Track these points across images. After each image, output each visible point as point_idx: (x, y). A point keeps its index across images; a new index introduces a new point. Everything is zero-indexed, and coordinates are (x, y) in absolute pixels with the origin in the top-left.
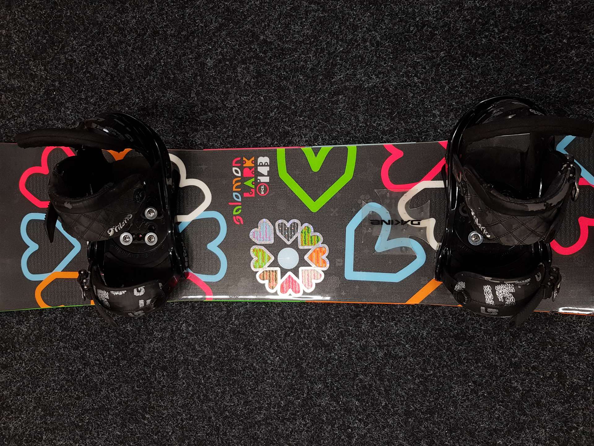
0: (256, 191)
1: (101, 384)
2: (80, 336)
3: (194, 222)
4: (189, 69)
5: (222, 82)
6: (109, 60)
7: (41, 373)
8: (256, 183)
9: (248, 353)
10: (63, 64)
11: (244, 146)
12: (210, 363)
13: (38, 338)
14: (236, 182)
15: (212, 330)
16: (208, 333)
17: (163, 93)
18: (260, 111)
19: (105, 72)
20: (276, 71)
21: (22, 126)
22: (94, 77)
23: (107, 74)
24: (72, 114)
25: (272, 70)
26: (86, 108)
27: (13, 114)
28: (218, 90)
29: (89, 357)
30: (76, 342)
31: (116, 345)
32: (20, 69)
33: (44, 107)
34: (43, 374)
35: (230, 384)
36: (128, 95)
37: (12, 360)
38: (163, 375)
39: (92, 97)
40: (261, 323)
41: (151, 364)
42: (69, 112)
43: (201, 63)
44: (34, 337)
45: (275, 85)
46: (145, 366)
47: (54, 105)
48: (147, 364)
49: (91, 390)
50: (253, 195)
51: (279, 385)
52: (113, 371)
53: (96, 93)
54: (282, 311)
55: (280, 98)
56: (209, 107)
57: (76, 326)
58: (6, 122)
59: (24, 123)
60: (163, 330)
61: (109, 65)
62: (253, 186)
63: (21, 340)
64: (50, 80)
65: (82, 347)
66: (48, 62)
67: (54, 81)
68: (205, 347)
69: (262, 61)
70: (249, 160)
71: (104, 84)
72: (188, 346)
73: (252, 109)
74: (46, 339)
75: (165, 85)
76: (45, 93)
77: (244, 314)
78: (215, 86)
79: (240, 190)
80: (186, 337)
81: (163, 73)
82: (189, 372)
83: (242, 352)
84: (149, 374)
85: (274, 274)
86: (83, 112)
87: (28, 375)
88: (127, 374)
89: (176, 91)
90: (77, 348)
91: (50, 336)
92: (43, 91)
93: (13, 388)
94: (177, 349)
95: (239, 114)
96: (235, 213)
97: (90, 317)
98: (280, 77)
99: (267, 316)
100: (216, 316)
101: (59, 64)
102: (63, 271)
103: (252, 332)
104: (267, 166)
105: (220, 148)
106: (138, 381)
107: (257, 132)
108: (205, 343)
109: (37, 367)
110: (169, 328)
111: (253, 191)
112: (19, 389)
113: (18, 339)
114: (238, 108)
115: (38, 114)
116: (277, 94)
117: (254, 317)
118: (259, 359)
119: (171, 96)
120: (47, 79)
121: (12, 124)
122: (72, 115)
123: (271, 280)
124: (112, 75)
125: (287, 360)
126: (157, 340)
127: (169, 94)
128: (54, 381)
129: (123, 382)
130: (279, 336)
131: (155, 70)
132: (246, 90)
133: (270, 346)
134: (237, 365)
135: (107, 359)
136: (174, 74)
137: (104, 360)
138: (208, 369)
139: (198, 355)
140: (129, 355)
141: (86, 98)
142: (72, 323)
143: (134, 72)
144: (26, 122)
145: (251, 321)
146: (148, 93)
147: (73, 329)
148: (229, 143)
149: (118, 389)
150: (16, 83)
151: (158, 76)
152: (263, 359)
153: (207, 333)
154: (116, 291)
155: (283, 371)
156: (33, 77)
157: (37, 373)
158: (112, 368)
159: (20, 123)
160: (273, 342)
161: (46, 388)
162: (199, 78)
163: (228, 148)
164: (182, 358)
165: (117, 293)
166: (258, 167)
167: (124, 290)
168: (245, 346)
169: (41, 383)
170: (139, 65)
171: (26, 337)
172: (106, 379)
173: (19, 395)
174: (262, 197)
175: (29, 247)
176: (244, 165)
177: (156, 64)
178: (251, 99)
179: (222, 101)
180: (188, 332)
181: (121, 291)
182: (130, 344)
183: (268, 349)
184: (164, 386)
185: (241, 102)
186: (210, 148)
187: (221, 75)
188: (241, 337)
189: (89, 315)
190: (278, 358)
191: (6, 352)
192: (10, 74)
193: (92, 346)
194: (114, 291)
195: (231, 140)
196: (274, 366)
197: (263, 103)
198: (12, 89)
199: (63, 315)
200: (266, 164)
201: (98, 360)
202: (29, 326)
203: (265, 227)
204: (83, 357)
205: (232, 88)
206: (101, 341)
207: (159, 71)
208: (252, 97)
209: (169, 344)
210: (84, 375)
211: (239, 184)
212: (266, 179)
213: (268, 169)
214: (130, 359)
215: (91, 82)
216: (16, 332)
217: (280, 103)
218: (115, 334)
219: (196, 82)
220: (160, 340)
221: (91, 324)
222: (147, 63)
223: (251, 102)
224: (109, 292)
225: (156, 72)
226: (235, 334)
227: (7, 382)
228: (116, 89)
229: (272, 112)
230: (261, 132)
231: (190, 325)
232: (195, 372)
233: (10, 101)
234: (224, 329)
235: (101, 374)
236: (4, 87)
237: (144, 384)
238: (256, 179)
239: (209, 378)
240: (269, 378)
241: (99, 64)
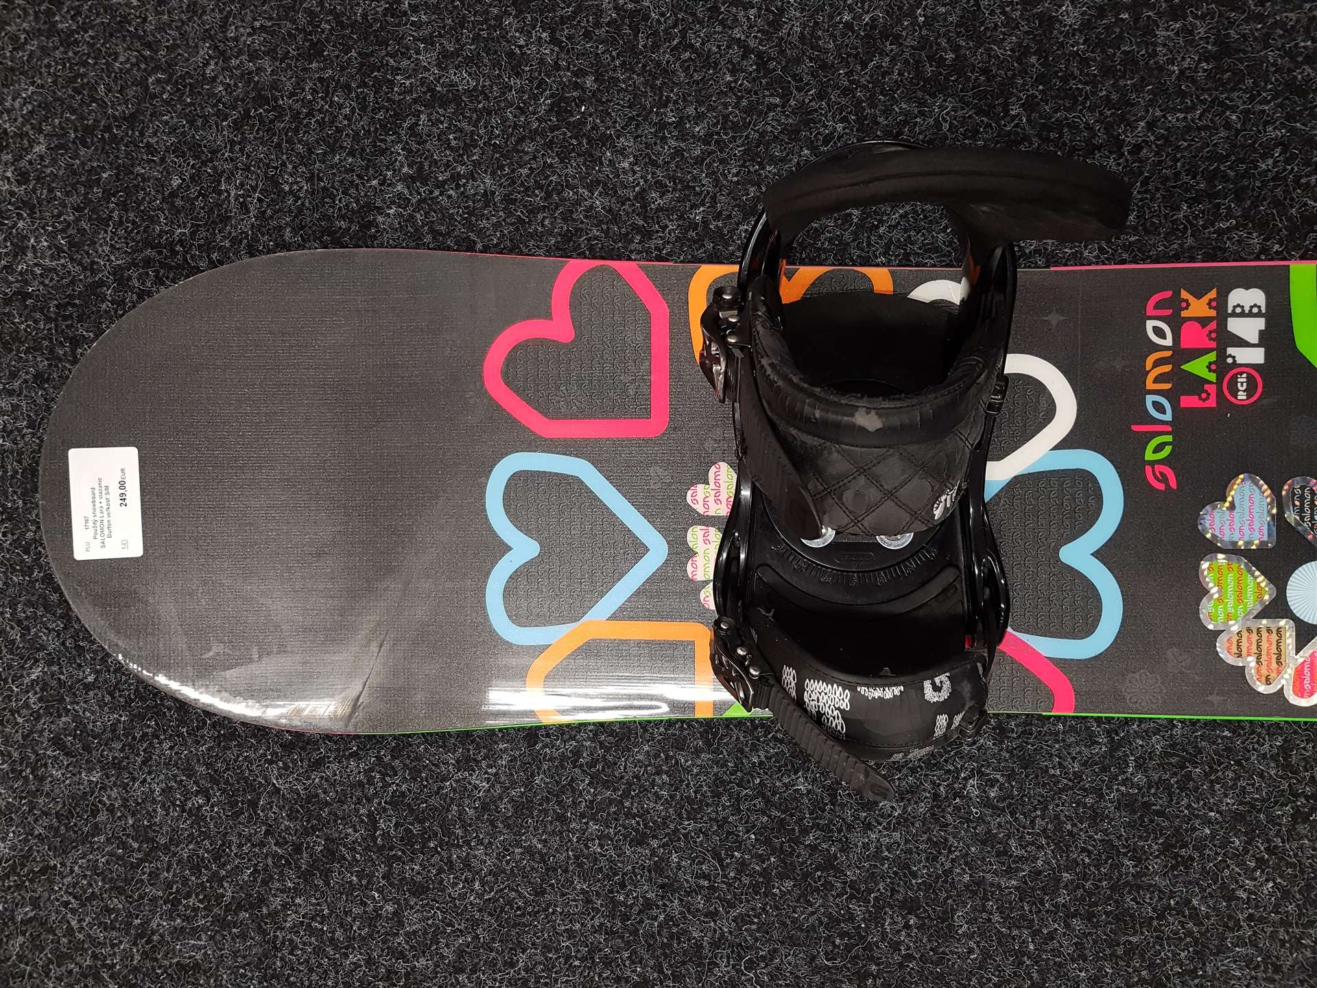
0: (1220, 393)
1: (715, 945)
2: (652, 805)
3: (1019, 482)
4: (1004, 34)
5: (1107, 71)
6: (752, 11)
7: (530, 909)
8: (1222, 367)
9: (1174, 868)
10: (608, 24)
11: (1176, 258)
12: (1055, 893)
13: (523, 808)
14: (1157, 363)
15: (1060, 798)
16: (1050, 807)
17: (922, 103)
18: (1228, 156)
19: (739, 47)
20: (1281, 36)
21: (480, 205)
22: (708, 61)
23: (747, 51)
24: (637, 168)
25: (1268, 35)
26: (678, 152)
27: (454, 168)
28: (1093, 93)
29: (679, 867)
30: (638, 823)
31: (762, 835)
32: (476, 39)
33: (551, 149)
34: (538, 912)
35: (1117, 957)
36: (810, 113)
37: (440, 871)
38: (907, 926)
39: (699, 117)
40: (1218, 781)
41: (870, 891)
42: (626, 165)
43: (1041, 16)
44: (509, 806)
45: (1277, 80)
46: (851, 897)
47: (580, 143)
48: (858, 891)
49: (684, 963)
50: (1212, 403)
51: (1272, 964)
52: (753, 909)
53: (711, 108)
54: (1285, 750)
55: (1290, 117)
56: (1064, 144)
57: (637, 777)
58: (431, 192)
59: (487, 196)
60: (908, 796)
61: (751, 27)
62: (1212, 377)
63: (471, 812)
64: (568, 69)
65: (654, 837)
66: (563, 20)
67: (580, 73)
68: (1040, 847)
69: (1232, 10)
70: (1199, 296)
71: (736, 81)
72: (984, 843)
73: (1202, 148)
74: (546, 811)
75: (927, 81)
76: (551, 110)
77: (1165, 754)
78: (1086, 83)
79: (1168, 386)
80: (981, 819)
81: (922, 48)
82: (989, 920)
83: (1155, 865)
84: (864, 920)
85: (1274, 637)
86: (668, 163)
87: (490, 914)
88: (795, 920)
89: (962, 100)
90: (641, 841)
91: (560, 803)
92: (545, 102)
93: (445, 951)
94: (950, 852)
95: (1160, 162)
96: (1149, 455)
97: (683, 750)
98: (1291, 54)
99: (1238, 763)
100: (1074, 759)
101: (597, 25)
102: (614, 617)
103: (1189, 807)
104: (1259, 315)
105: (1097, 263)
106: (829, 939)
107: (1217, 217)
108: (1038, 834)
109: (517, 891)
110: (924, 790)
111: (1212, 389)
112: (461, 953)
113: (461, 813)
114: (1157, 146)
115: (531, 169)
116: (1281, 105)
117: (1195, 766)
118: (1209, 886)
119: (947, 114)
120: (557, 67)
121: (450, 197)
122: (635, 173)
123: (1264, 657)
124: (760, 55)
125: (1300, 892)
126: (889, 823)
127: (940, 107)
128: (571, 934)
129: (783, 943)
130: (1273, 820)
131: (897, 39)
132: (1183, 94)
133: (1244, 848)
134: (1137, 903)
135: (732, 874)
136: (956, 49)
137: (725, 876)
138: (1047, 912)
139: (1018, 870)
140: (802, 864)
141: (680, 124)
142: (626, 767)
143: (831, 45)
144: (493, 193)
145: (1188, 777)
146: (873, 105)
147: (630, 784)
148: (1126, 248)
149: (768, 960)
150: (463, 79)
151: (906, 55)
152: (1224, 886)
153: (1046, 808)
154: (875, 686)
155: (1285, 923)
156: (516, 63)
157: (519, 908)
158: (748, 901)
159: (474, 195)
160: (1253, 839)
161: (543, 954)
162: (1033, 59)
163: (1123, 262)
164: (967, 878)
165: (877, 693)
166: (1230, 320)
167: (896, 685)
168: (1166, 848)
169: (526, 939)
170: (848, 26)
171: (485, 807)
172: (730, 932)
173: (462, 971)
174: (1241, 408)
175: (510, 549)
176: (1184, 314)
177: (899, 22)
178: (1199, 119)
179: (1108, 128)
180: (986, 803)
181: (889, 686)
182: (805, 831)
183: (1239, 857)
184: (909, 957)
185: (1168, 129)
186: (1066, 265)
187: (1103, 51)
188: (1152, 821)
189: (680, 745)
190: (1271, 884)
191: (424, 846)
192: (445, 55)
193: (685, 836)
194: (868, 686)
195: (1132, 239)
196: (1257, 907)
197: (1238, 132)
198: (452, 98)
199: (601, 743)
200: (1255, 310)
201: (705, 876)
202: (496, 774)
203: (1247, 497)
204: (659, 867)
205: (1138, 88)
206: (716, 820)
207: (909, 42)
208: (1202, 115)
209: (925, 837)
210: (662, 917)
211: (1167, 368)
212: (1256, 356)
213: (1260, 323)
214: (806, 875)
215: (697, 77)
216: (454, 790)
217: (1293, 131)
218: (759, 803)
219: (1024, 72)
220: (899, 823)
221: (688, 770)
222: (873, 19)
223: (1199, 129)
224: (853, 689)
225: (901, 45)
226: (1135, 813)
227: (425, 933)
228: (772, 95)
229: (1264, 157)
230: (1229, 216)
231: (992, 783)
232: (1005, 919)
233: (443, 133)
234: (1101, 796)
235: (713, 915)
236: (425, 93)
237: (848, 948)
238: (1222, 355)
239: (1051, 936)
240: (1240, 942)
241: (722, 23)
